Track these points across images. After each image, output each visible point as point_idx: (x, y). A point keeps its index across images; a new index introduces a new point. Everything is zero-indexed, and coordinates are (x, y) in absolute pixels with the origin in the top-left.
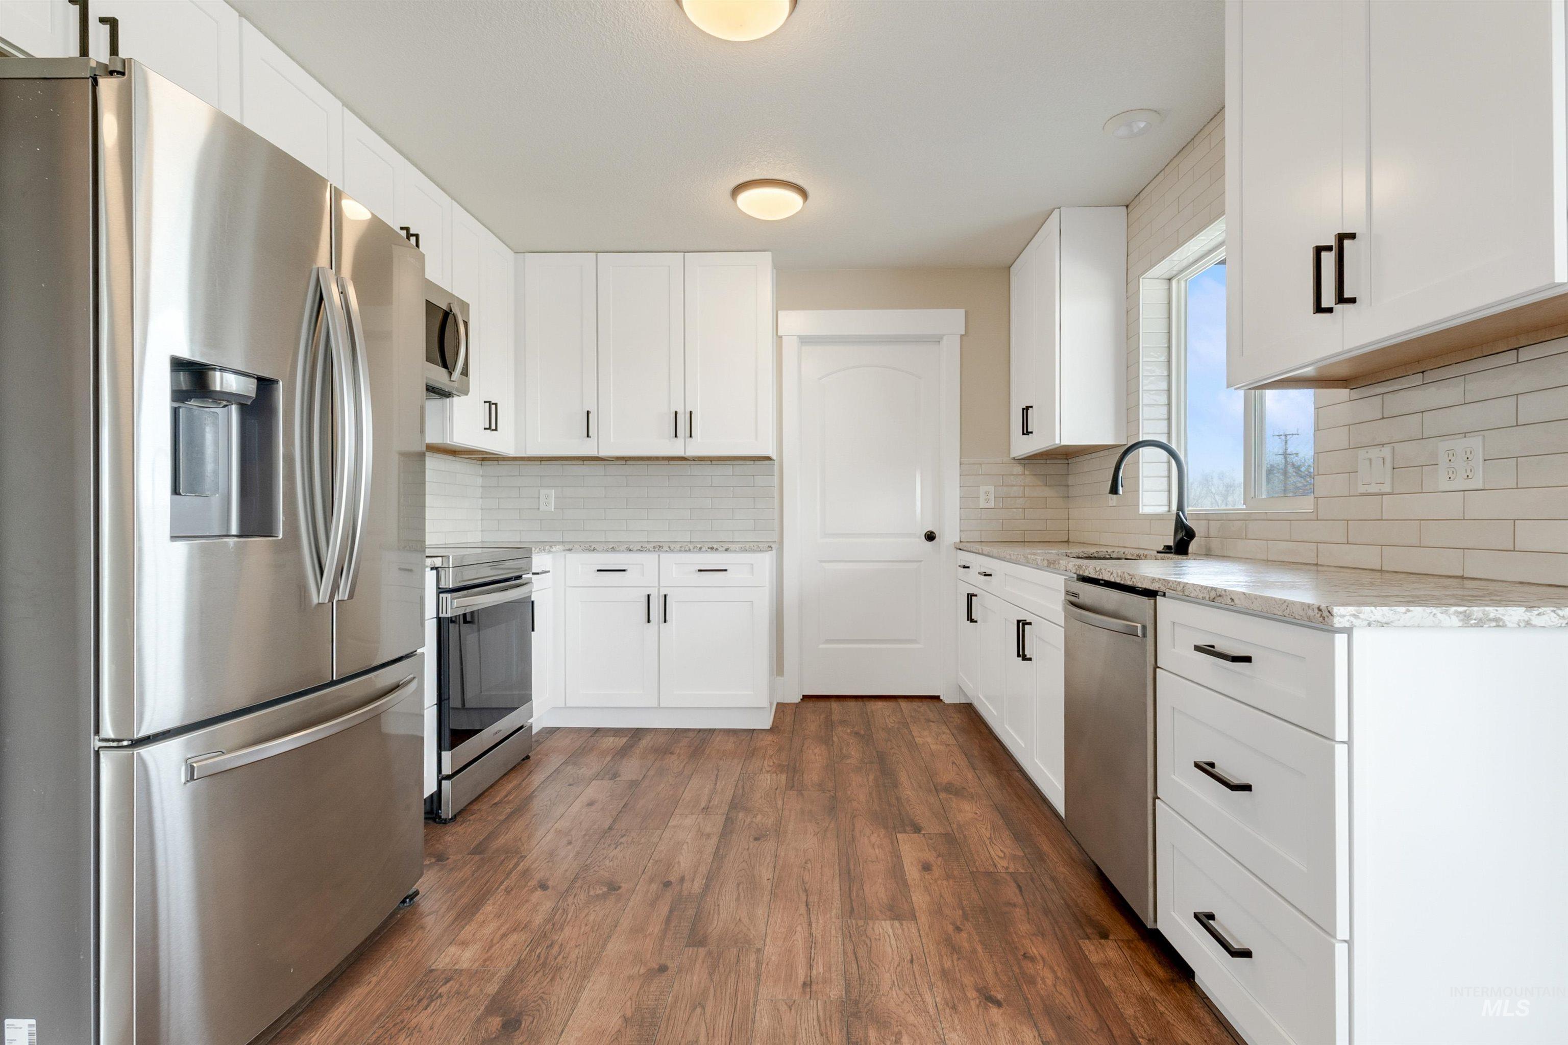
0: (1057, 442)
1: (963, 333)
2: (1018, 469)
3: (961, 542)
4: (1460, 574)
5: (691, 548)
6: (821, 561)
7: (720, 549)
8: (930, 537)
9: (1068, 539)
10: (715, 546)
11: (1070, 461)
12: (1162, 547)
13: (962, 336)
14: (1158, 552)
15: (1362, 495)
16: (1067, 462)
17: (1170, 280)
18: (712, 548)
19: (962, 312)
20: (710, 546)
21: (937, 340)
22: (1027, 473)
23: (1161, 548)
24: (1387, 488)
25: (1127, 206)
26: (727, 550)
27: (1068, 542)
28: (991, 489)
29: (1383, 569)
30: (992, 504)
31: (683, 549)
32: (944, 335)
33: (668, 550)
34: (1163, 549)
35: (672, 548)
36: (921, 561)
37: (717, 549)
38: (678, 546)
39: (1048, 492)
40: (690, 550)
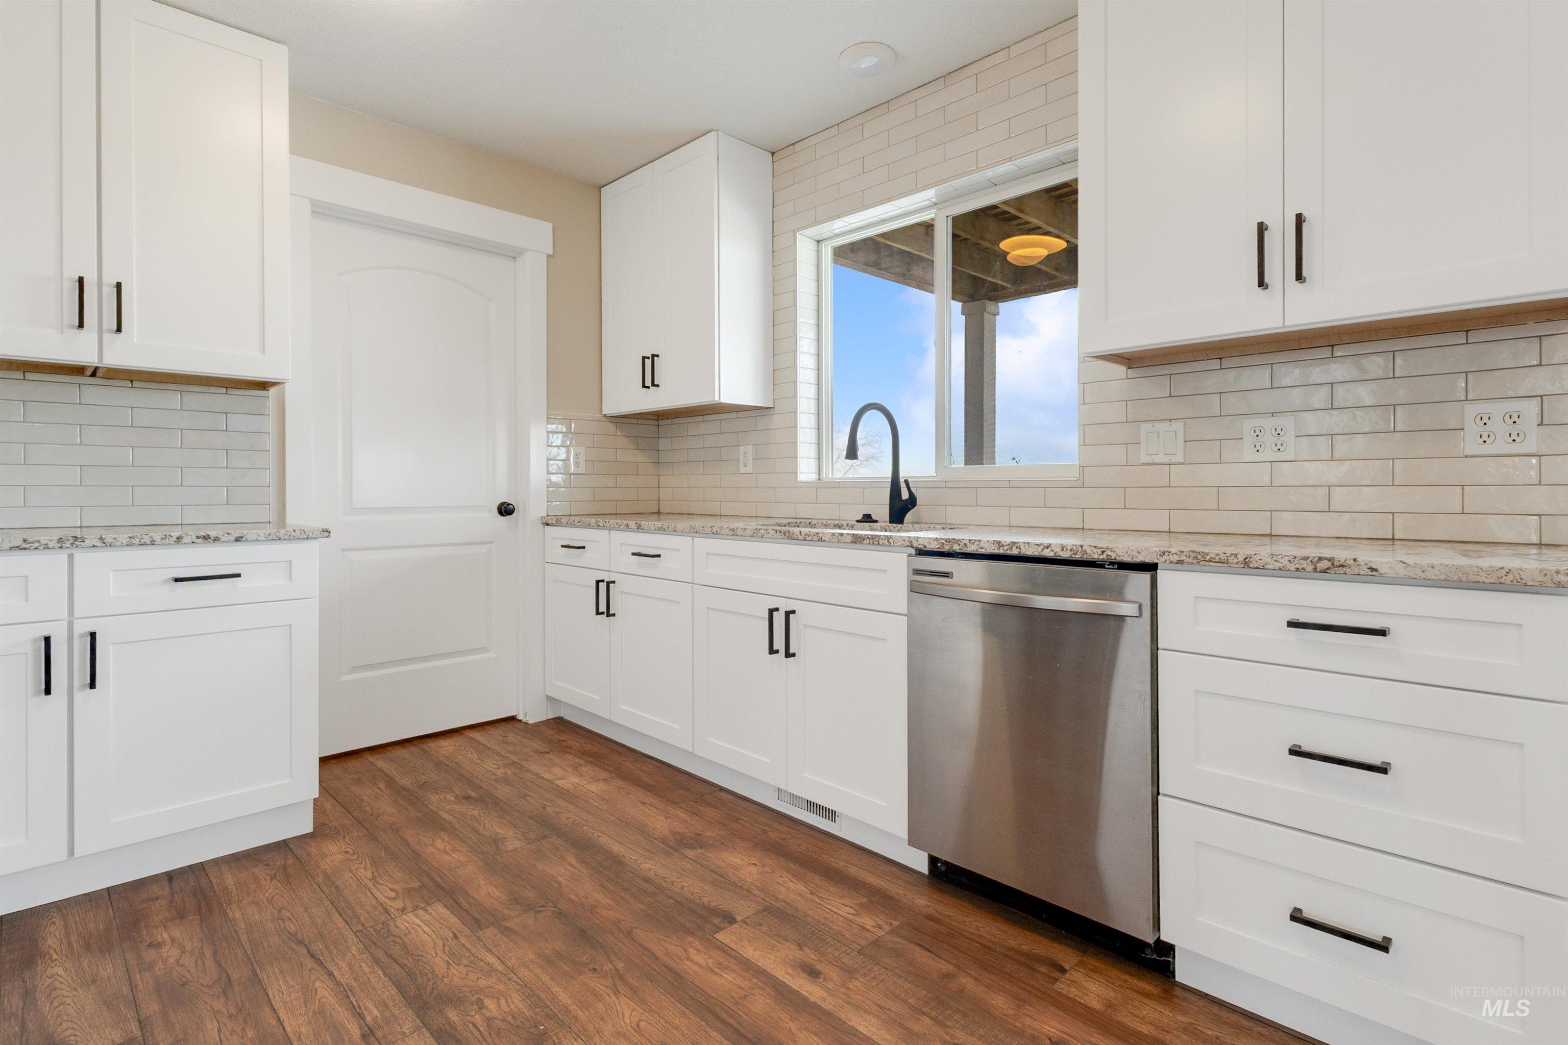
0: (717, 399)
1: (551, 252)
2: (611, 427)
3: (548, 515)
4: (1268, 532)
5: (157, 538)
6: (343, 550)
7: (223, 539)
8: (505, 510)
9: (659, 510)
10: (213, 534)
11: (661, 422)
12: (862, 516)
13: (548, 256)
14: (858, 521)
15: (1144, 464)
16: (656, 422)
17: (818, 242)
18: (206, 538)
19: (549, 226)
20: (203, 534)
21: (513, 255)
22: (619, 433)
23: (860, 517)
24: (1179, 458)
25: (773, 154)
26: (238, 540)
27: (659, 513)
28: (582, 450)
29: (1171, 531)
30: (582, 470)
31: (136, 541)
32: (527, 250)
33: (99, 544)
34: (863, 518)
35: (109, 540)
36: (491, 543)
37: (216, 539)
38: (124, 538)
39: (640, 457)
40: (153, 543)
